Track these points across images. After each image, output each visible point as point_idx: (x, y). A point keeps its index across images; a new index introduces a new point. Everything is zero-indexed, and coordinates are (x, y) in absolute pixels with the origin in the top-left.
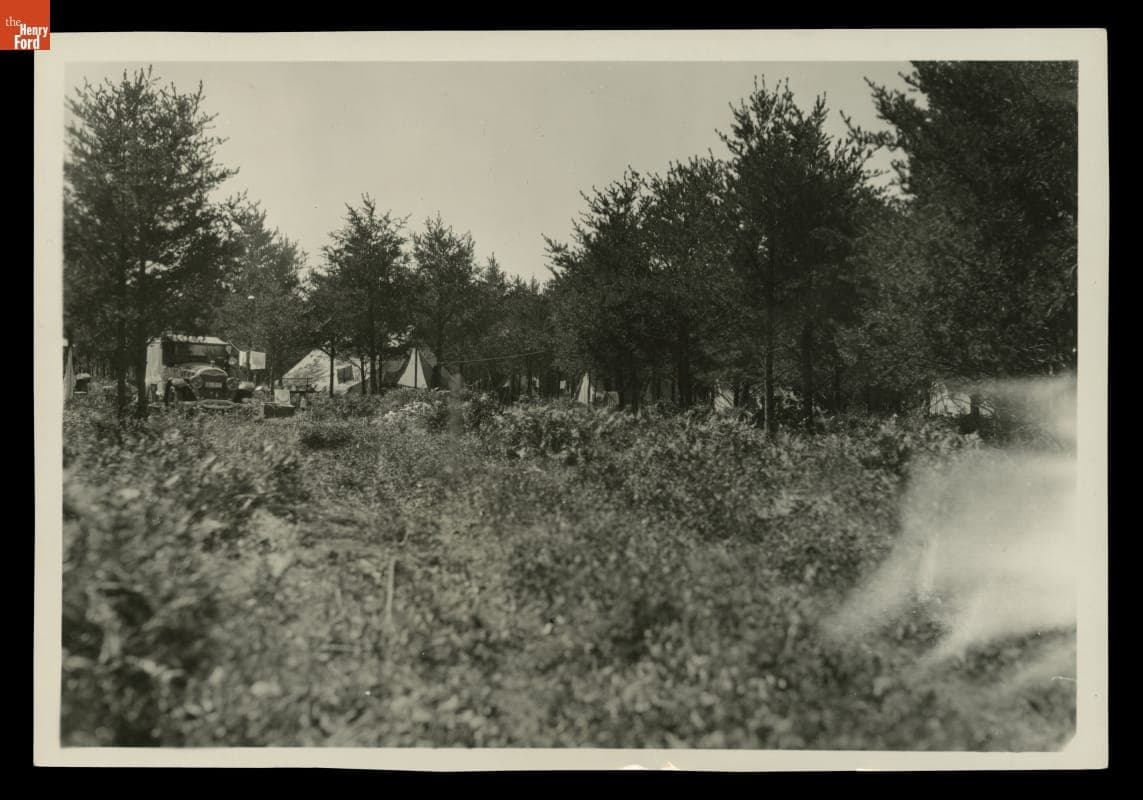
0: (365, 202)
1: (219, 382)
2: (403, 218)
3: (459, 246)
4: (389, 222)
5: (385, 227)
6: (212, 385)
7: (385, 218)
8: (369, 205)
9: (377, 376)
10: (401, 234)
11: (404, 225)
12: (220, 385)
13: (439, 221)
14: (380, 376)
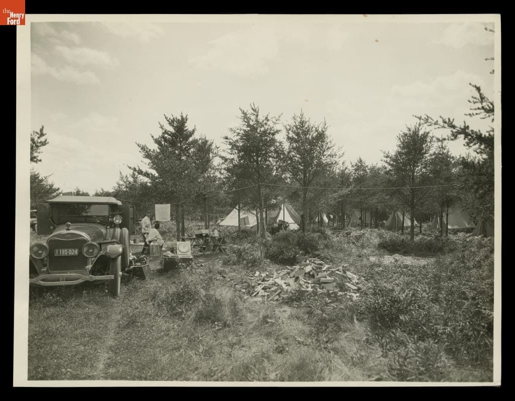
0: (252, 109)
1: (75, 248)
2: (277, 117)
3: (317, 131)
4: (268, 120)
5: (266, 124)
6: (64, 252)
7: (266, 118)
8: (254, 110)
9: (264, 222)
10: (277, 127)
11: (277, 122)
12: (75, 252)
13: (302, 115)
14: (266, 220)
